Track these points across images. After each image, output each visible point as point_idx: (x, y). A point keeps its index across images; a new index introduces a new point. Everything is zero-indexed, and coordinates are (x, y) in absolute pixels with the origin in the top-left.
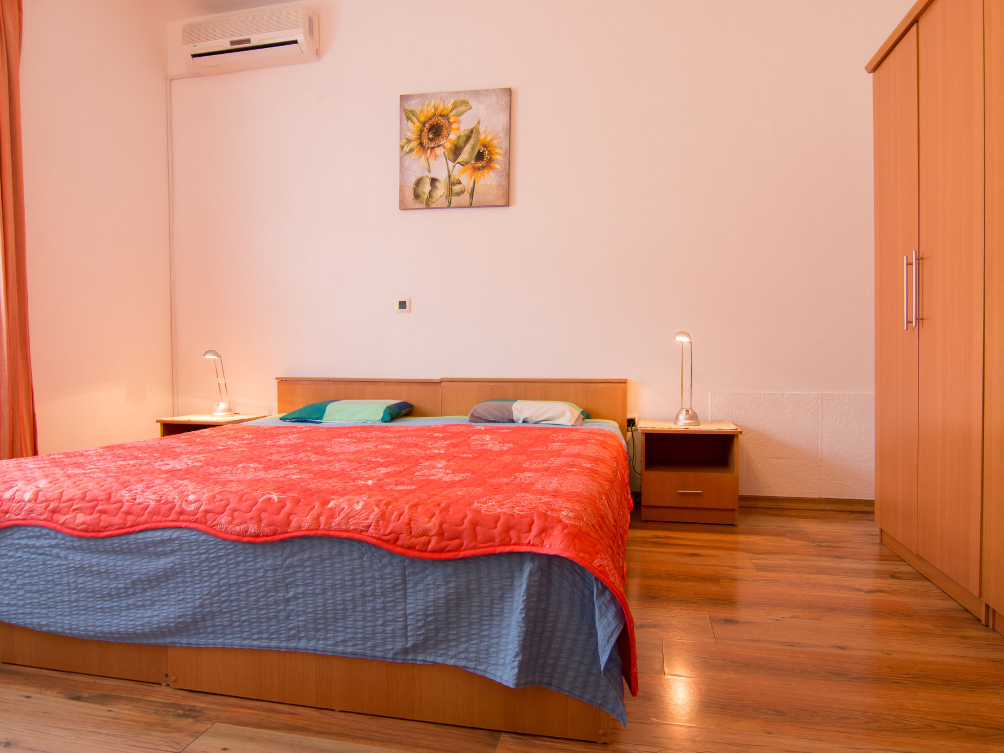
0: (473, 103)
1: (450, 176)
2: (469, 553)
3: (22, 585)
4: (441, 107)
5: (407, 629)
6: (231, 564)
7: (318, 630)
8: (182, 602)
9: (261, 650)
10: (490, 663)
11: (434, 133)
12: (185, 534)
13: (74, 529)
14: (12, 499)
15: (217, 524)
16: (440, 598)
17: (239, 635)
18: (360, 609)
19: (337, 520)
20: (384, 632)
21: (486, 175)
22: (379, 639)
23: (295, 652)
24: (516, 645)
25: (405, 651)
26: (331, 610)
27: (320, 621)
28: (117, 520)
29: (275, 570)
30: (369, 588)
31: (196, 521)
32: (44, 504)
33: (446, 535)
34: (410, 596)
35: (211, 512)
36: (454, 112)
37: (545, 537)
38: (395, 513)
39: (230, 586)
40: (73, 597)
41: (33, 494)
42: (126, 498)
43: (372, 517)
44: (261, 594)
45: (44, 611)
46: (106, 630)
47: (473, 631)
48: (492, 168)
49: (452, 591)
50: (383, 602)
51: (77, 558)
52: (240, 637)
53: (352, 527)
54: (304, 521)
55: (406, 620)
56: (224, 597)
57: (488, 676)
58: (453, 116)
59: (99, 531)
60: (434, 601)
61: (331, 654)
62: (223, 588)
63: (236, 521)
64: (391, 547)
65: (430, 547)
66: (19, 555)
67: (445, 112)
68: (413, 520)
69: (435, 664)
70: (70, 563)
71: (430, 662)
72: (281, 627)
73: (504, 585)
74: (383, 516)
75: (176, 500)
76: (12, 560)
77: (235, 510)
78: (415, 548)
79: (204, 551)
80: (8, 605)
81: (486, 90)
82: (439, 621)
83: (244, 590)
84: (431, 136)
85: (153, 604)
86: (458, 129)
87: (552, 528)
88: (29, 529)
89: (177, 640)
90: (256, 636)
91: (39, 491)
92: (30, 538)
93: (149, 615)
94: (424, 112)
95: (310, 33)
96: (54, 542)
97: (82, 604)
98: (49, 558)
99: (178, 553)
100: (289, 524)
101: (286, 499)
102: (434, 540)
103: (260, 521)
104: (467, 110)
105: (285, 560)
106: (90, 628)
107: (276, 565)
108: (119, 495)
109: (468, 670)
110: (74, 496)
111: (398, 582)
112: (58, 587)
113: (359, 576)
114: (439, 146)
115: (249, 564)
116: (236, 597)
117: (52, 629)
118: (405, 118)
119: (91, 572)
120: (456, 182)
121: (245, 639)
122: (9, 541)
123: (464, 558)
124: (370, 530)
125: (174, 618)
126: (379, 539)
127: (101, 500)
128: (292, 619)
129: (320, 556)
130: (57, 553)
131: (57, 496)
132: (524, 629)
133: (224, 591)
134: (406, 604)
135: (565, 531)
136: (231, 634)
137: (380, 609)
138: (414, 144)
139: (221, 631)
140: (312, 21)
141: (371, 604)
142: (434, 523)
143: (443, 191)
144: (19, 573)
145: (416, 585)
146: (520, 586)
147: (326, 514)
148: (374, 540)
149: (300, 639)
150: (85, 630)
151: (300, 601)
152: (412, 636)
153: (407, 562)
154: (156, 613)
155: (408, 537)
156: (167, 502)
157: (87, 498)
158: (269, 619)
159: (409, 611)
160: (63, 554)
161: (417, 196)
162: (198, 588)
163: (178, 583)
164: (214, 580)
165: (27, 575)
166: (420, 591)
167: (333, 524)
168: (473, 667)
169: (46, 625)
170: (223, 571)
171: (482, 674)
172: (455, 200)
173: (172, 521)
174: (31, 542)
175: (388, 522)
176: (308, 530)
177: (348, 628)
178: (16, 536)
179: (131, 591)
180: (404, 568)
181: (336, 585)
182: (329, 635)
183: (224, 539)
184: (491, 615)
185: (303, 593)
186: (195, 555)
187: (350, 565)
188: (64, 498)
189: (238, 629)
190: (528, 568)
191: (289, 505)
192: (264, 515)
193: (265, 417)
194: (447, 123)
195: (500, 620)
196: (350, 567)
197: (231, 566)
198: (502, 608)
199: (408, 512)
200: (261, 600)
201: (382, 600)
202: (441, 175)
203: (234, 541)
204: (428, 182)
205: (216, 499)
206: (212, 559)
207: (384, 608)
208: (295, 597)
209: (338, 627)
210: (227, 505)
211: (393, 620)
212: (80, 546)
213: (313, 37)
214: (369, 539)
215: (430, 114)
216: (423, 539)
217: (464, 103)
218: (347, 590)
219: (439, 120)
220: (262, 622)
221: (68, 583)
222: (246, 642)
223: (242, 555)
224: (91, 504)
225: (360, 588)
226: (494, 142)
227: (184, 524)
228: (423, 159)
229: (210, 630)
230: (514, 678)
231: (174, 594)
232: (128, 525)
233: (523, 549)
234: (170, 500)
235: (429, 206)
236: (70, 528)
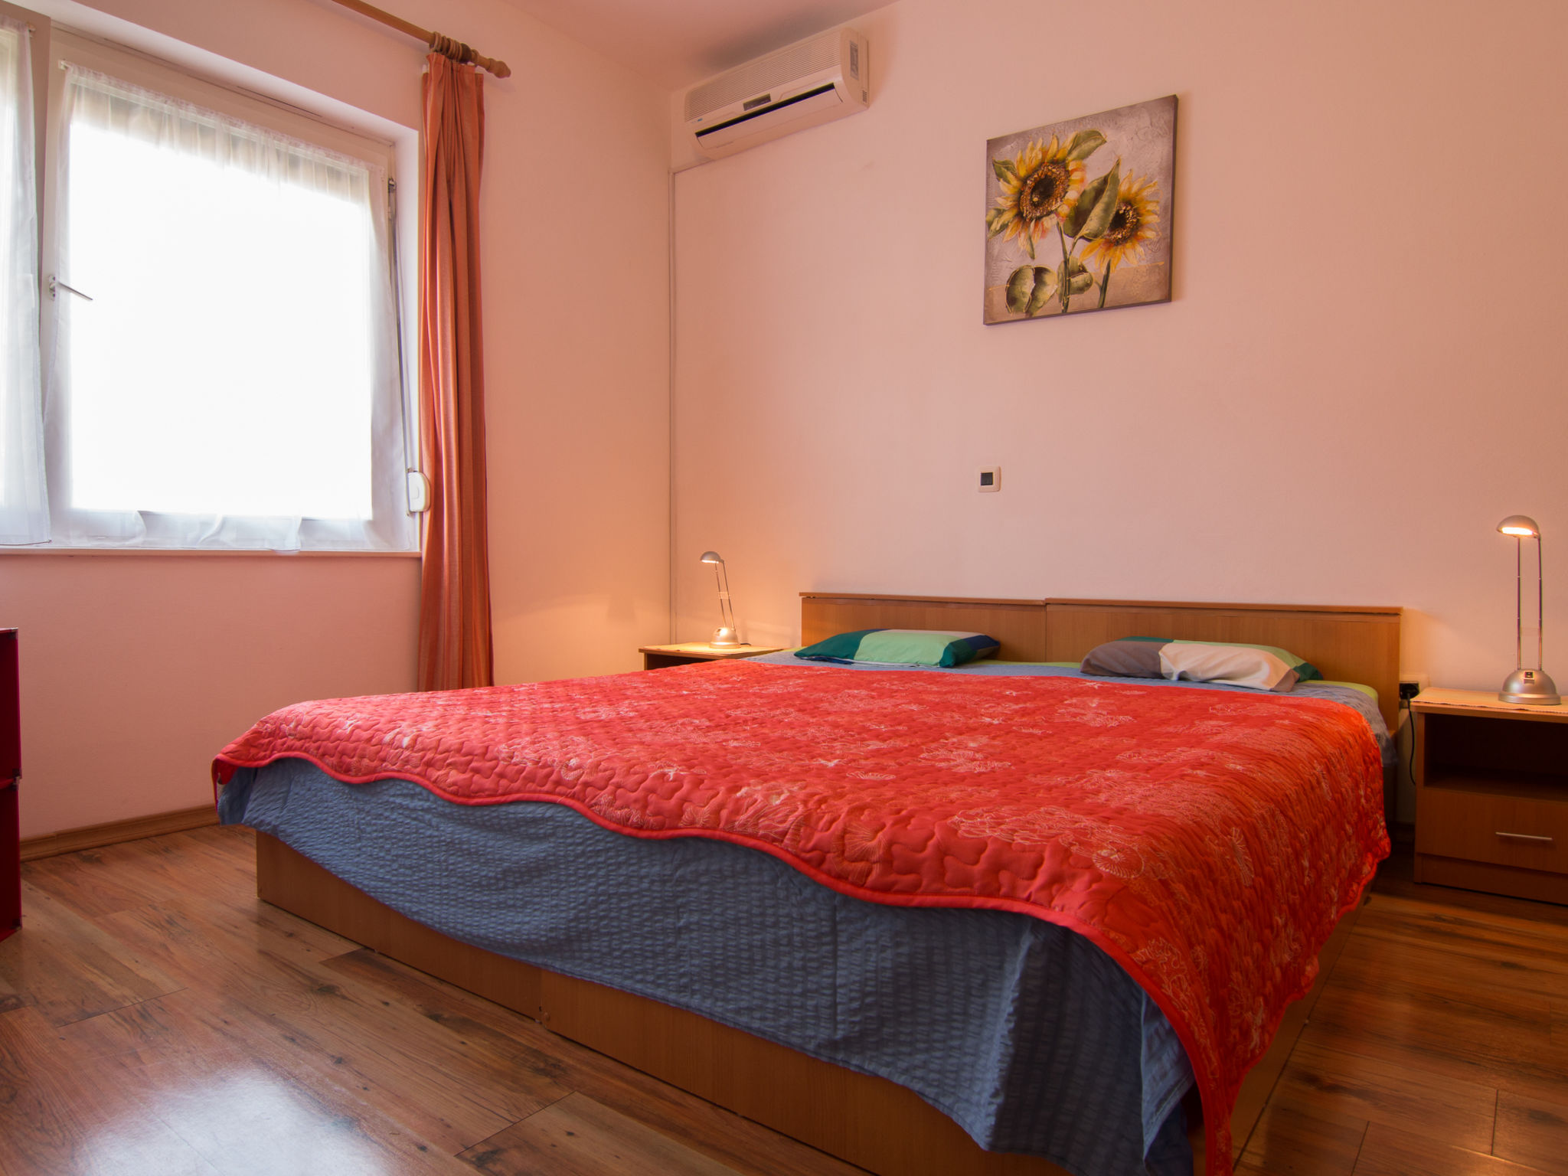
0: (1108, 133)
1: (1066, 262)
2: (930, 899)
3: (396, 856)
4: (1054, 148)
5: (836, 1008)
6: (611, 865)
7: (716, 985)
8: (555, 909)
9: (645, 999)
10: (959, 1097)
11: (1041, 194)
12: (560, 814)
13: (444, 790)
14: (391, 744)
15: (596, 804)
16: (884, 969)
17: (620, 971)
18: (771, 963)
19: (742, 818)
20: (802, 1007)
21: (1129, 251)
22: (797, 1017)
23: (684, 1010)
24: (996, 1076)
25: (834, 1045)
26: (733, 957)
27: (719, 971)
28: (488, 783)
29: (664, 882)
30: (784, 932)
31: (573, 797)
32: (420, 754)
33: (896, 863)
34: (842, 956)
35: (591, 786)
36: (1075, 154)
37: (1058, 891)
38: (827, 817)
39: (610, 896)
40: (444, 881)
41: (412, 739)
42: (503, 755)
43: (791, 818)
44: (646, 915)
45: (416, 894)
46: (475, 932)
47: (936, 1036)
48: (1140, 240)
49: (903, 959)
50: (803, 959)
51: (448, 829)
52: (621, 974)
53: (761, 832)
54: (699, 813)
55: (835, 994)
56: (603, 911)
57: (954, 1117)
58: (1073, 160)
59: (469, 797)
60: (875, 971)
61: (732, 1025)
62: (601, 898)
63: (618, 803)
64: (813, 871)
65: (870, 879)
66: (394, 817)
67: (1059, 156)
68: (850, 832)
69: (875, 1076)
70: (441, 836)
71: (869, 1071)
72: (670, 970)
73: (989, 966)
74: (806, 820)
75: (555, 763)
76: (388, 822)
77: (618, 786)
78: (847, 879)
79: (581, 840)
80: (383, 879)
81: (1132, 107)
82: (882, 1006)
83: (626, 905)
84: (1035, 199)
85: (524, 907)
86: (1082, 181)
87: (1074, 877)
88: (404, 784)
89: (550, 962)
90: (639, 977)
91: (418, 736)
92: (405, 796)
93: (520, 920)
94: (1025, 163)
95: (852, 69)
96: (427, 805)
97: (452, 891)
98: (422, 825)
99: (552, 840)
100: (680, 813)
101: (684, 776)
102: (877, 869)
103: (645, 806)
104: (1097, 146)
105: (677, 869)
106: (459, 926)
107: (664, 875)
108: (496, 749)
109: (925, 1099)
110: (451, 745)
111: (825, 929)
112: (430, 865)
113: (770, 911)
114: (1049, 213)
115: (631, 868)
116: (616, 914)
117: (423, 919)
118: (995, 176)
119: (462, 850)
120: (1076, 269)
121: (626, 978)
122: (386, 798)
123: (919, 908)
124: (786, 841)
125: (545, 930)
126: (797, 856)
127: (476, 755)
128: (684, 961)
129: (720, 871)
130: (430, 820)
131: (434, 744)
132: (1011, 1050)
133: (602, 902)
134: (836, 968)
135: (1094, 886)
136: (611, 966)
137: (798, 970)
138: (1008, 216)
139: (599, 960)
140: (856, 51)
141: (787, 959)
142: (880, 842)
143: (1056, 287)
144: (394, 840)
145: (850, 939)
146: (1013, 972)
147: (730, 806)
148: (788, 857)
149: (694, 992)
150: (454, 928)
151: (694, 935)
152: (843, 1022)
153: (837, 901)
154: (527, 919)
155: (837, 860)
156: (545, 766)
157: (464, 750)
158: (655, 955)
159: (839, 981)
160: (435, 821)
161: (1012, 300)
162: (574, 892)
163: (551, 881)
164: (591, 884)
165: (401, 844)
166: (857, 950)
167: (737, 823)
168: (932, 1096)
169: (417, 913)
170: (602, 873)
171: (946, 1111)
172: (1075, 300)
173: (547, 793)
174: (406, 802)
175: (814, 830)
176: (703, 827)
177: (755, 989)
178: (392, 791)
179: (501, 884)
180: (835, 909)
181: (740, 918)
182: (730, 996)
183: (604, 828)
184: (965, 1013)
185: (697, 923)
186: (571, 845)
187: (758, 892)
188: (441, 748)
189: (618, 961)
190: (1027, 941)
191: (686, 787)
192: (652, 798)
193: (782, 650)
194: (1063, 174)
195: (980, 1026)
196: (758, 895)
197: (610, 868)
198: (984, 1005)
199: (844, 818)
200: (646, 924)
201: (802, 955)
202: (1053, 262)
203: (614, 832)
204: (1030, 274)
205: (601, 767)
206: (589, 854)
207: (804, 968)
208: (687, 928)
209: (743, 985)
210: (611, 778)
211: (816, 991)
212: (450, 814)
213: (857, 74)
214: (782, 854)
215: (1035, 163)
216: (861, 866)
217: (1094, 135)
218: (755, 930)
219: (1049, 170)
220: (647, 957)
221: (439, 861)
222: (628, 982)
223: (623, 853)
224: (467, 757)
225: (772, 930)
226: (1144, 193)
227: (560, 799)
228: (1022, 241)
229: (586, 955)
230: (988, 1133)
231: (547, 896)
232: (500, 791)
233: (1018, 907)
234: (549, 763)
235: (1031, 314)
236: (441, 788)
